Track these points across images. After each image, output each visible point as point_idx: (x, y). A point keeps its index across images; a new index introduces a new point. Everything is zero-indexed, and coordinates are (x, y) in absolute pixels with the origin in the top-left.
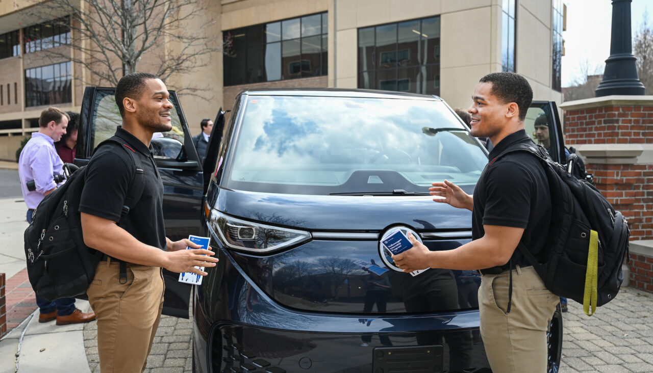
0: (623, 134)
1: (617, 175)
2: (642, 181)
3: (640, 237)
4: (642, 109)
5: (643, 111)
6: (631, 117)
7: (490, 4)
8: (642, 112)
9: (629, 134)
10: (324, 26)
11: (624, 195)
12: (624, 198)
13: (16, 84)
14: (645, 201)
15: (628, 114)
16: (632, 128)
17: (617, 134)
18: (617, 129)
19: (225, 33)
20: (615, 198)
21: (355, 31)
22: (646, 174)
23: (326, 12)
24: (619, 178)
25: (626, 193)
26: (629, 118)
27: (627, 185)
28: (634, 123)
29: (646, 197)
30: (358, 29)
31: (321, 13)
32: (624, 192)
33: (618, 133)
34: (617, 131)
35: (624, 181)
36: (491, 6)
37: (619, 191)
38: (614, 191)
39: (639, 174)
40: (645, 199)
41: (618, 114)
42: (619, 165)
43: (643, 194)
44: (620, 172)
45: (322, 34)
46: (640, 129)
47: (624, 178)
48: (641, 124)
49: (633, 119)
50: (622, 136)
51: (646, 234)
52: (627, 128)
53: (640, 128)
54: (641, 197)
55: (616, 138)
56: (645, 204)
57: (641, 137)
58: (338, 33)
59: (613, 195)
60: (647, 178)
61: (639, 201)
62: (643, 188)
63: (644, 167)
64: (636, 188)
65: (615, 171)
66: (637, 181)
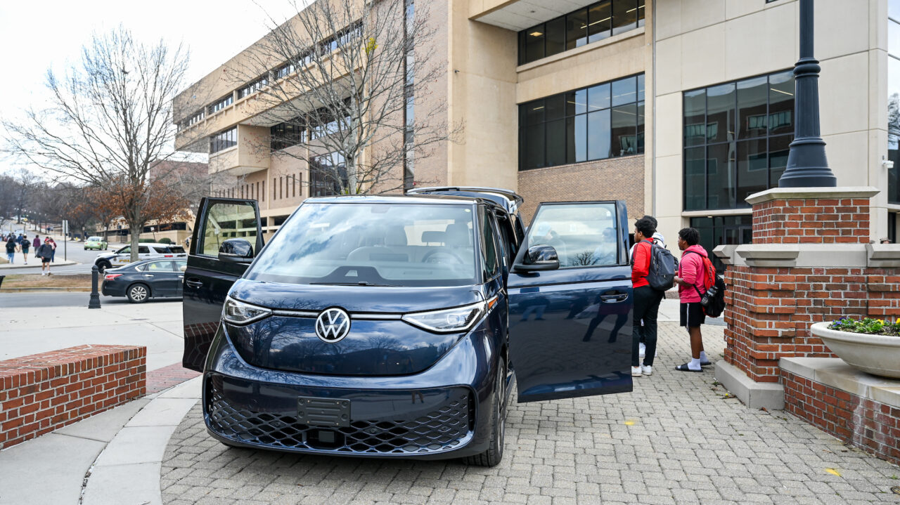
0: (791, 233)
1: (771, 280)
2: (807, 287)
3: (806, 354)
4: (816, 203)
5: (818, 205)
6: (802, 212)
7: (867, 49)
8: (816, 206)
9: (799, 232)
10: (640, 91)
11: (780, 304)
12: (780, 306)
14: (811, 311)
15: (797, 209)
16: (803, 225)
17: (783, 233)
18: (782, 226)
19: (521, 106)
20: (768, 307)
21: (680, 95)
22: (810, 279)
23: (643, 73)
24: (773, 283)
25: (782, 301)
26: (799, 213)
27: (786, 292)
28: (806, 219)
29: (812, 306)
30: (684, 92)
31: (636, 75)
32: (780, 299)
33: (784, 230)
34: (782, 228)
35: (780, 287)
36: (868, 51)
37: (774, 298)
38: (768, 298)
39: (803, 279)
40: (811, 308)
41: (784, 209)
42: (775, 268)
43: (808, 303)
44: (774, 275)
45: (637, 102)
46: (815, 227)
47: (780, 283)
48: (815, 221)
49: (804, 214)
50: (789, 234)
51: (814, 351)
52: (797, 225)
53: (815, 225)
54: (807, 307)
55: (782, 237)
56: (811, 315)
57: (816, 235)
58: (658, 99)
59: (765, 302)
60: (813, 283)
61: (803, 310)
62: (808, 295)
63: (808, 271)
64: (798, 295)
65: (768, 275)
66: (800, 287)
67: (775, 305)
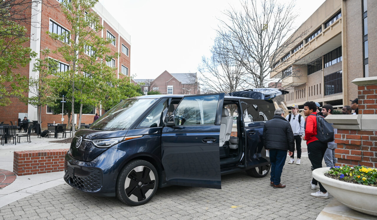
0: (369, 107)
1: (344, 137)
2: (370, 144)
9: (375, 107)
12: (350, 155)
13: (320, 84)
15: (373, 91)
18: (363, 103)
20: (342, 154)
22: (372, 138)
24: (345, 139)
26: (374, 94)
27: (354, 146)
32: (350, 150)
33: (364, 106)
34: (363, 104)
35: (350, 142)
37: (347, 149)
38: (344, 149)
39: (367, 138)
41: (363, 91)
42: (348, 130)
43: (371, 154)
44: (346, 135)
47: (350, 140)
52: (372, 102)
54: (370, 157)
56: (373, 163)
59: (340, 151)
60: (375, 141)
61: (368, 159)
62: (371, 149)
63: (371, 133)
64: (364, 148)
65: (342, 134)
66: (365, 143)
67: (347, 154)
